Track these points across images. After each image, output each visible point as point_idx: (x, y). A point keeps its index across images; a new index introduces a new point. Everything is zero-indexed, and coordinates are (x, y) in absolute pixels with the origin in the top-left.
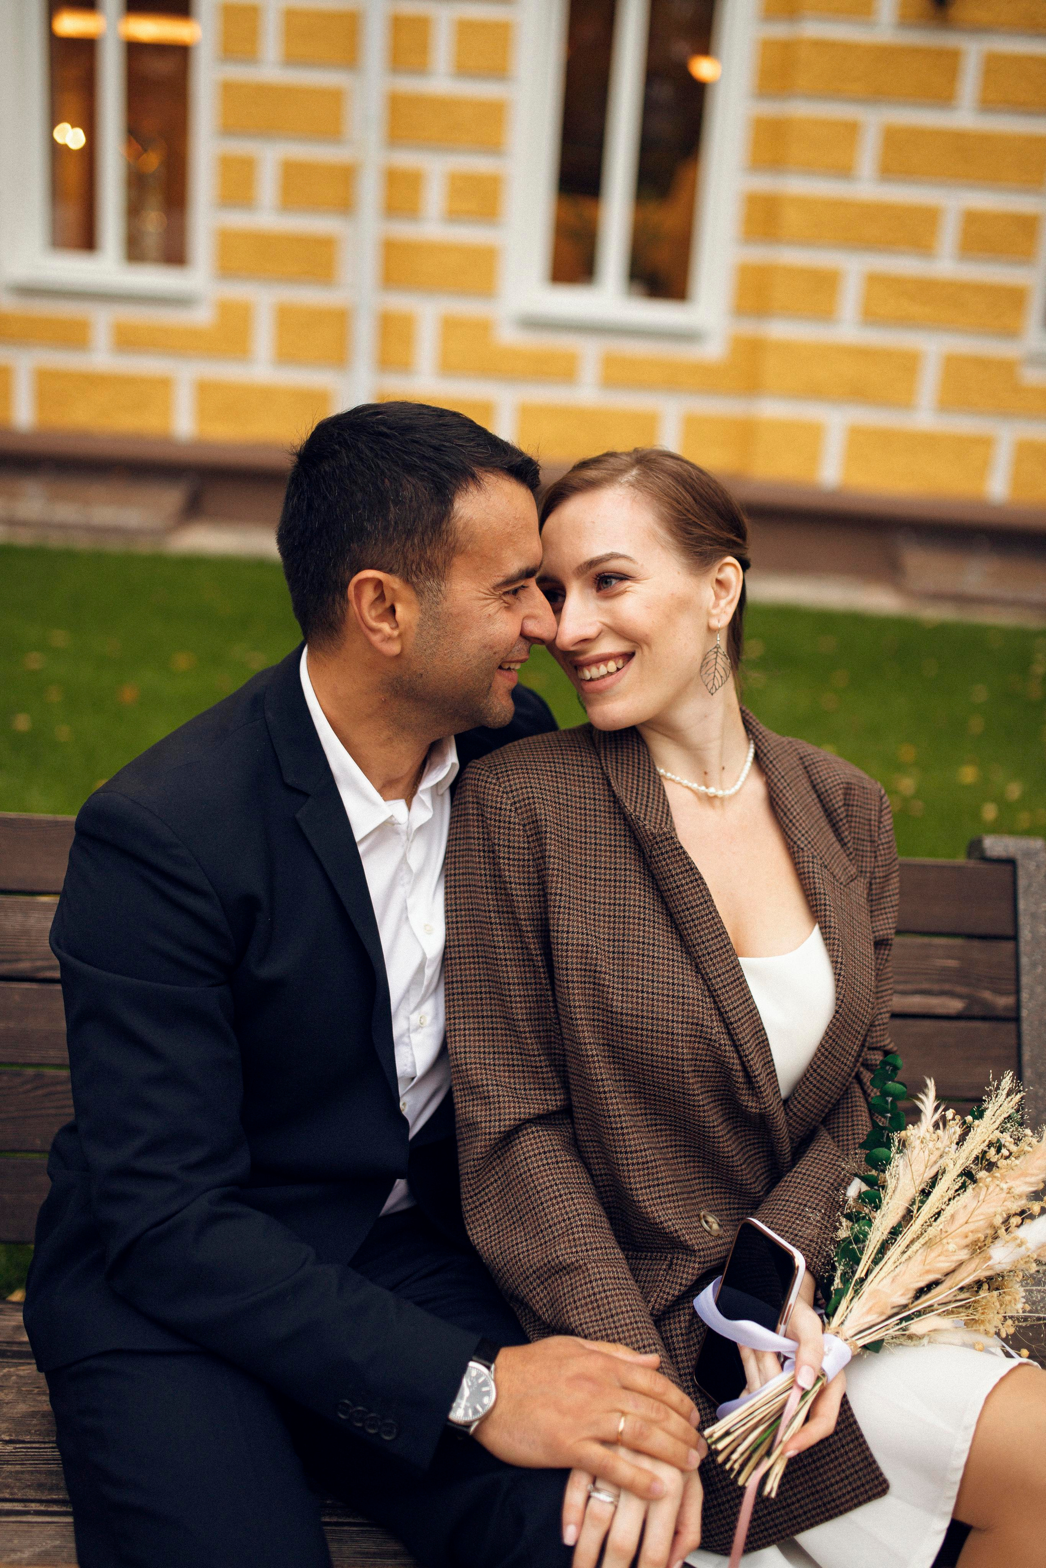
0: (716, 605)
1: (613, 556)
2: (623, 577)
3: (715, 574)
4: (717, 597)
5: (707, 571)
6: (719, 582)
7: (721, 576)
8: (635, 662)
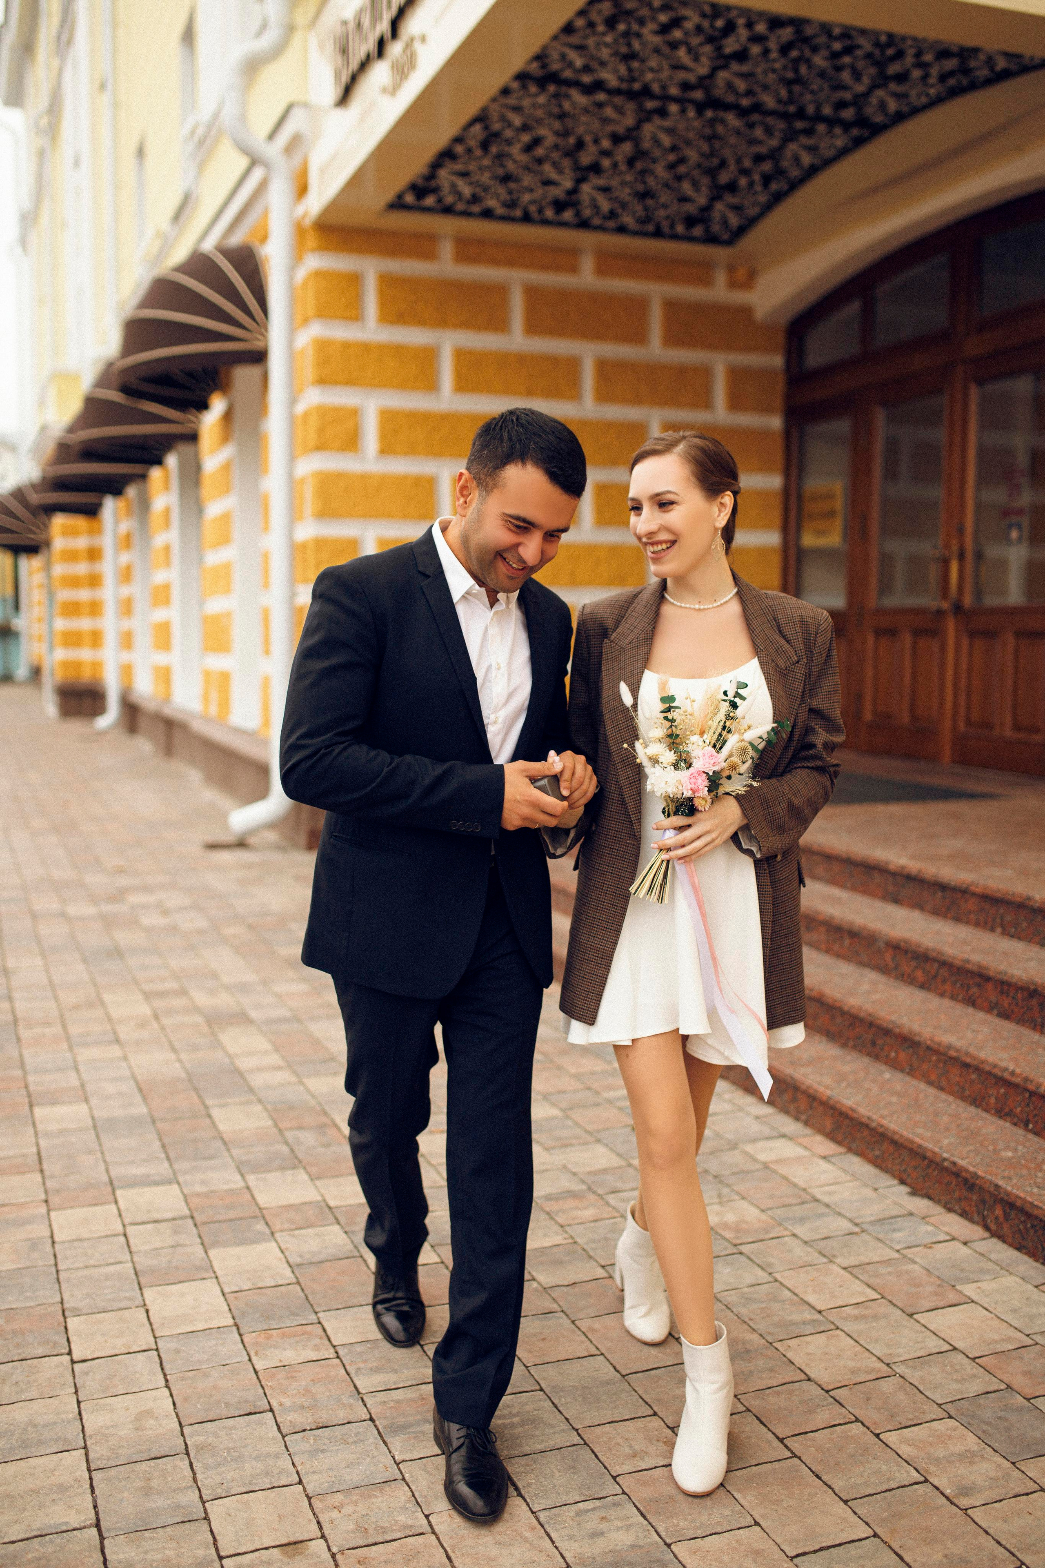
0: (719, 516)
1: (669, 492)
2: (672, 503)
3: (719, 500)
4: (720, 511)
5: (715, 500)
6: (721, 504)
7: (722, 501)
8: (676, 546)
